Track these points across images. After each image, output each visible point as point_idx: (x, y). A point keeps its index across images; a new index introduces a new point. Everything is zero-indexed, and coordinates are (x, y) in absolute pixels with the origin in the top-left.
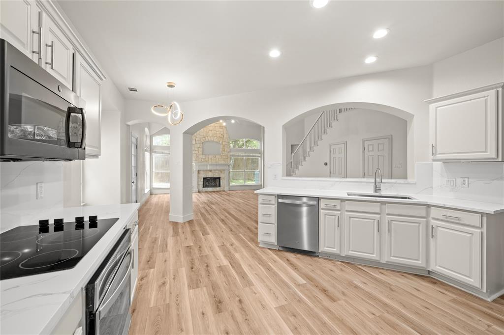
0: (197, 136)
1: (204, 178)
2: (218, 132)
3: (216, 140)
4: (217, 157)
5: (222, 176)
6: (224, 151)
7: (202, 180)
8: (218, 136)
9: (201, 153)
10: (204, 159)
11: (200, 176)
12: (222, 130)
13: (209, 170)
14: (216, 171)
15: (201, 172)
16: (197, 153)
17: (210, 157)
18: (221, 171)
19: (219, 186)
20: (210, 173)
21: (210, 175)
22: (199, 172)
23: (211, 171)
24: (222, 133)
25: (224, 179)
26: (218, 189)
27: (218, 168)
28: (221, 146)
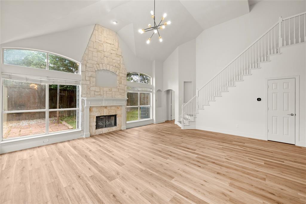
0: (89, 61)
1: (97, 117)
2: (114, 61)
3: (112, 69)
4: (114, 90)
5: (118, 113)
6: (121, 83)
7: (95, 120)
8: (114, 65)
9: (94, 84)
10: (98, 92)
11: (92, 114)
12: (118, 59)
13: (104, 106)
14: (112, 108)
15: (94, 109)
16: (88, 83)
17: (105, 89)
18: (118, 107)
19: (115, 124)
20: (105, 110)
21: (105, 113)
22: (91, 109)
23: (106, 107)
24: (119, 63)
25: (120, 116)
26: (114, 129)
27: (115, 104)
28: (118, 78)
